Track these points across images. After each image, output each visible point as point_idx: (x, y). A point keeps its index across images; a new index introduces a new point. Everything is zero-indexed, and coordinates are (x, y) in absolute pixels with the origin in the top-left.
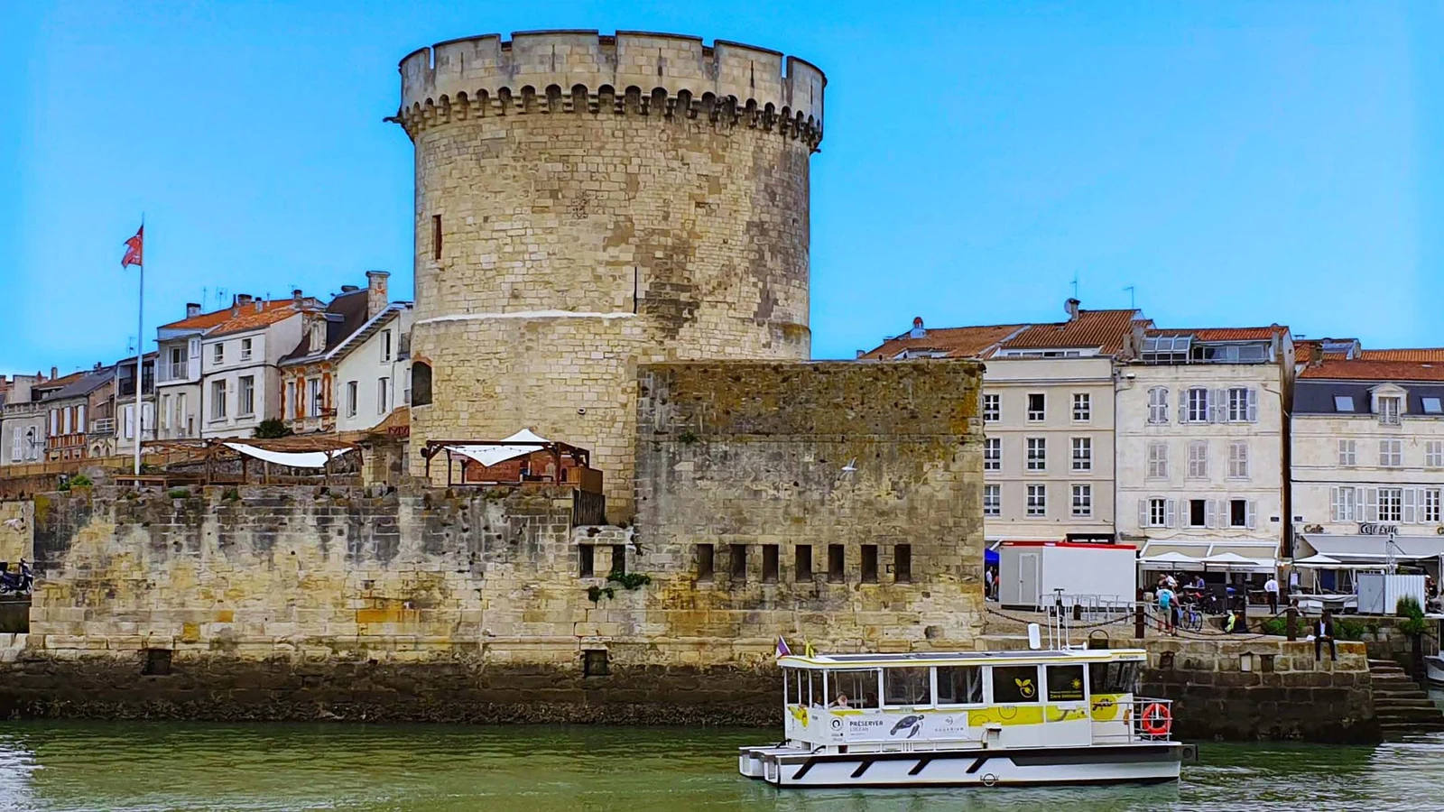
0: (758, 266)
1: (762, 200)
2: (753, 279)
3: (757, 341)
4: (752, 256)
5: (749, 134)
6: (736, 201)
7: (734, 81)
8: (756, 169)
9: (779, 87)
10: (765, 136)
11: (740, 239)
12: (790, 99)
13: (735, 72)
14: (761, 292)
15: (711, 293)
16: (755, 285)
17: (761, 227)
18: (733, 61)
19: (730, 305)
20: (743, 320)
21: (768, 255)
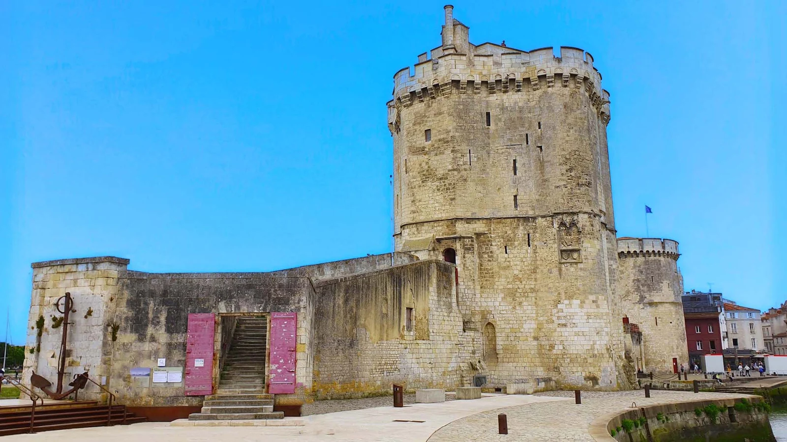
0: (638, 289)
1: (637, 273)
2: (636, 293)
3: (639, 308)
4: (635, 287)
5: (631, 259)
6: (629, 275)
7: (623, 248)
8: (635, 267)
9: (638, 247)
10: (637, 258)
11: (631, 284)
12: (642, 248)
13: (623, 246)
14: (640, 296)
15: (624, 298)
16: (637, 294)
17: (638, 280)
18: (622, 243)
19: (630, 300)
20: (634, 303)
21: (641, 287)
